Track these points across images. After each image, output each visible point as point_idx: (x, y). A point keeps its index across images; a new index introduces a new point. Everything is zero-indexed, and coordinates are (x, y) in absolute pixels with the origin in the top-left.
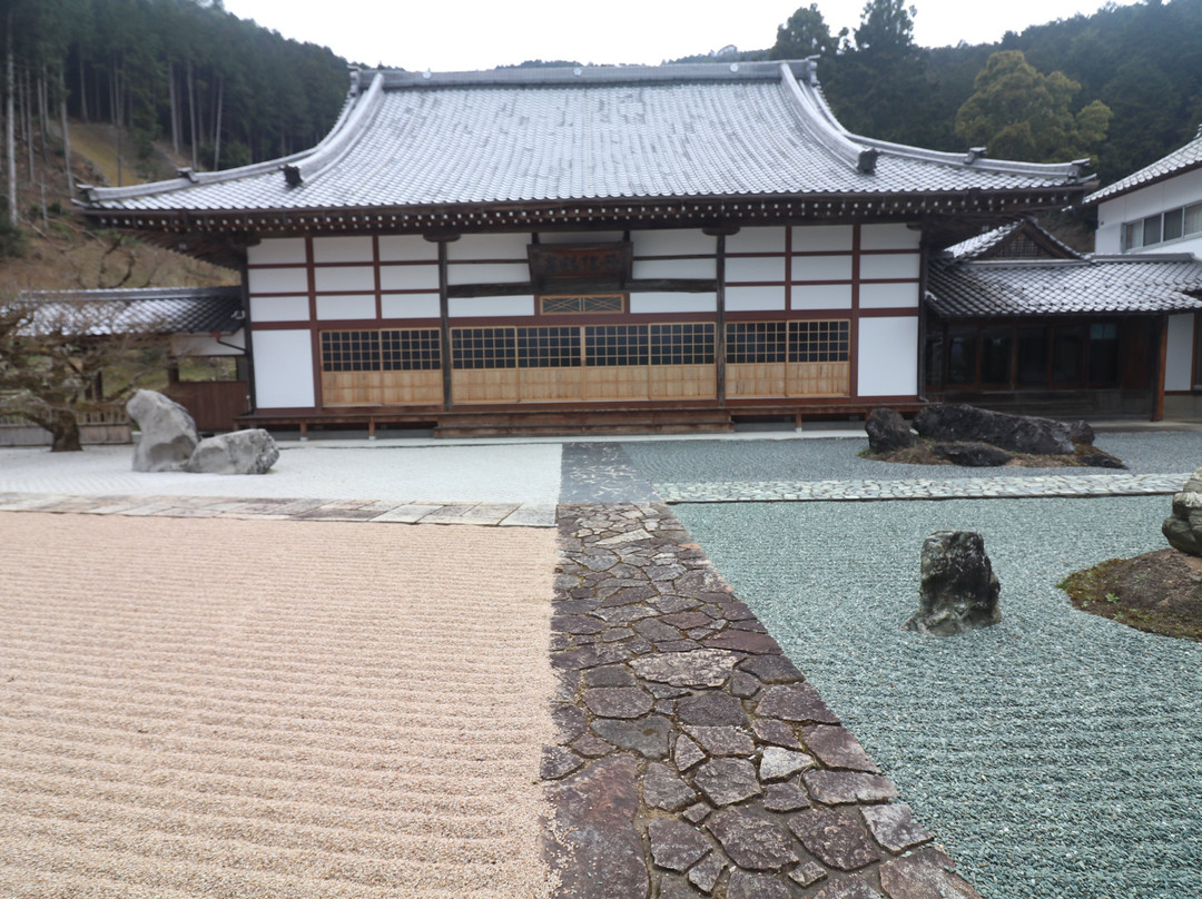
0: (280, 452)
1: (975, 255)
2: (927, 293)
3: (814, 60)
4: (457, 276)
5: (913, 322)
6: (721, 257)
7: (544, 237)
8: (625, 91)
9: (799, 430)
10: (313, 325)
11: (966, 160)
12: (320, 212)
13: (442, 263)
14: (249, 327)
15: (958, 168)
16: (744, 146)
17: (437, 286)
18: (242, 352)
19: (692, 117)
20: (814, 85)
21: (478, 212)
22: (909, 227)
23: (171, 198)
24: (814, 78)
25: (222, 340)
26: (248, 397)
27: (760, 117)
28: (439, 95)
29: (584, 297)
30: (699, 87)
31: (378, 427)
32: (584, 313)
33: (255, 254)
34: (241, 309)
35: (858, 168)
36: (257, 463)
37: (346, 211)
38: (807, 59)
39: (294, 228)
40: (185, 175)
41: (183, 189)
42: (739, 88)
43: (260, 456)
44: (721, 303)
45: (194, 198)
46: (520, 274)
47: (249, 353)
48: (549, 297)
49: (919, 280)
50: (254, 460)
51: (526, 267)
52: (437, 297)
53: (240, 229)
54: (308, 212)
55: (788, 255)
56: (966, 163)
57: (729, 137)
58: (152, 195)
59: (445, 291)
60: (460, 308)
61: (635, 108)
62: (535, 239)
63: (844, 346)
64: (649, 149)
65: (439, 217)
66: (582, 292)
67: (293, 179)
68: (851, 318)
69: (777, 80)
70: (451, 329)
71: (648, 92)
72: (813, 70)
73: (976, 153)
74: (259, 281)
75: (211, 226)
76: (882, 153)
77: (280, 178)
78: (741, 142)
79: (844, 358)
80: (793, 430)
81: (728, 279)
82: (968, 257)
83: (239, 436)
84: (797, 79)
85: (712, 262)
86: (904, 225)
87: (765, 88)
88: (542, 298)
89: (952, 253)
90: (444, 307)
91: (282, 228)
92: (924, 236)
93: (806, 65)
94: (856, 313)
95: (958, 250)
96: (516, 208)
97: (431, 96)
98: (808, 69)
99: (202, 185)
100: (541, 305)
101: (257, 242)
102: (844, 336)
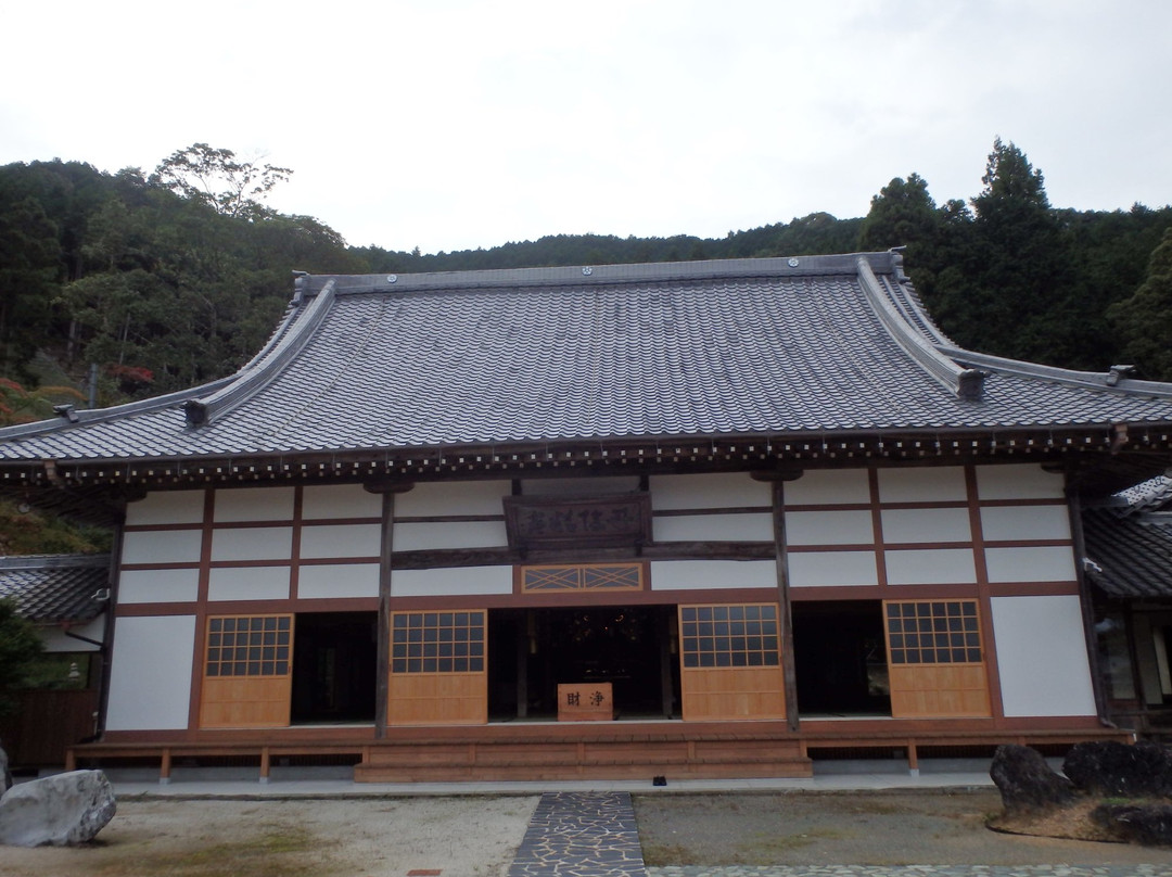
0: (120, 806)
1: (1157, 503)
2: (1087, 561)
3: (900, 251)
4: (408, 539)
5: (1073, 603)
6: (778, 510)
7: (530, 485)
8: (647, 294)
9: (915, 773)
10: (201, 608)
11: (1109, 380)
12: (225, 460)
13: (387, 521)
14: (111, 610)
15: (1100, 392)
16: (807, 362)
17: (377, 553)
18: (97, 648)
19: (737, 323)
20: (902, 282)
21: (434, 457)
22: (1045, 468)
23: (39, 444)
24: (901, 274)
25: (72, 631)
26: (96, 714)
27: (828, 324)
28: (406, 302)
29: (584, 566)
30: (747, 287)
31: (275, 761)
32: (585, 590)
33: (136, 513)
34: (105, 586)
35: (959, 393)
36: (82, 823)
37: (260, 459)
38: (890, 250)
39: (192, 479)
40: (63, 413)
41: (57, 431)
42: (802, 287)
43: (89, 812)
44: (783, 576)
45: (69, 443)
46: (492, 537)
47: (106, 650)
48: (534, 568)
49: (1073, 542)
50: (79, 818)
51: (502, 525)
52: (376, 567)
53: (120, 480)
54: (211, 461)
55: (876, 507)
56: (1109, 385)
57: (786, 350)
58: (15, 440)
59: (389, 561)
60: (407, 584)
61: (661, 314)
62: (517, 489)
63: (973, 639)
64: (678, 369)
65: (381, 464)
66: (582, 560)
67: (197, 417)
68: (978, 597)
69: (854, 275)
70: (393, 613)
71: (680, 294)
72: (898, 264)
73: (1120, 372)
74: (135, 548)
75: (83, 478)
76: (994, 371)
77: (181, 415)
78: (803, 356)
79: (975, 656)
80: (905, 772)
81: (791, 540)
82: (1147, 507)
83: (64, 780)
84: (878, 274)
85: (768, 518)
86: (1038, 465)
87: (836, 287)
88: (524, 569)
89: (1125, 499)
90: (385, 582)
91: (175, 480)
92: (1068, 480)
93: (889, 257)
94: (985, 590)
95: (1131, 496)
96: (486, 451)
97: (395, 305)
98: (892, 262)
99: (82, 425)
100: (523, 581)
101: (141, 496)
102: (972, 624)
